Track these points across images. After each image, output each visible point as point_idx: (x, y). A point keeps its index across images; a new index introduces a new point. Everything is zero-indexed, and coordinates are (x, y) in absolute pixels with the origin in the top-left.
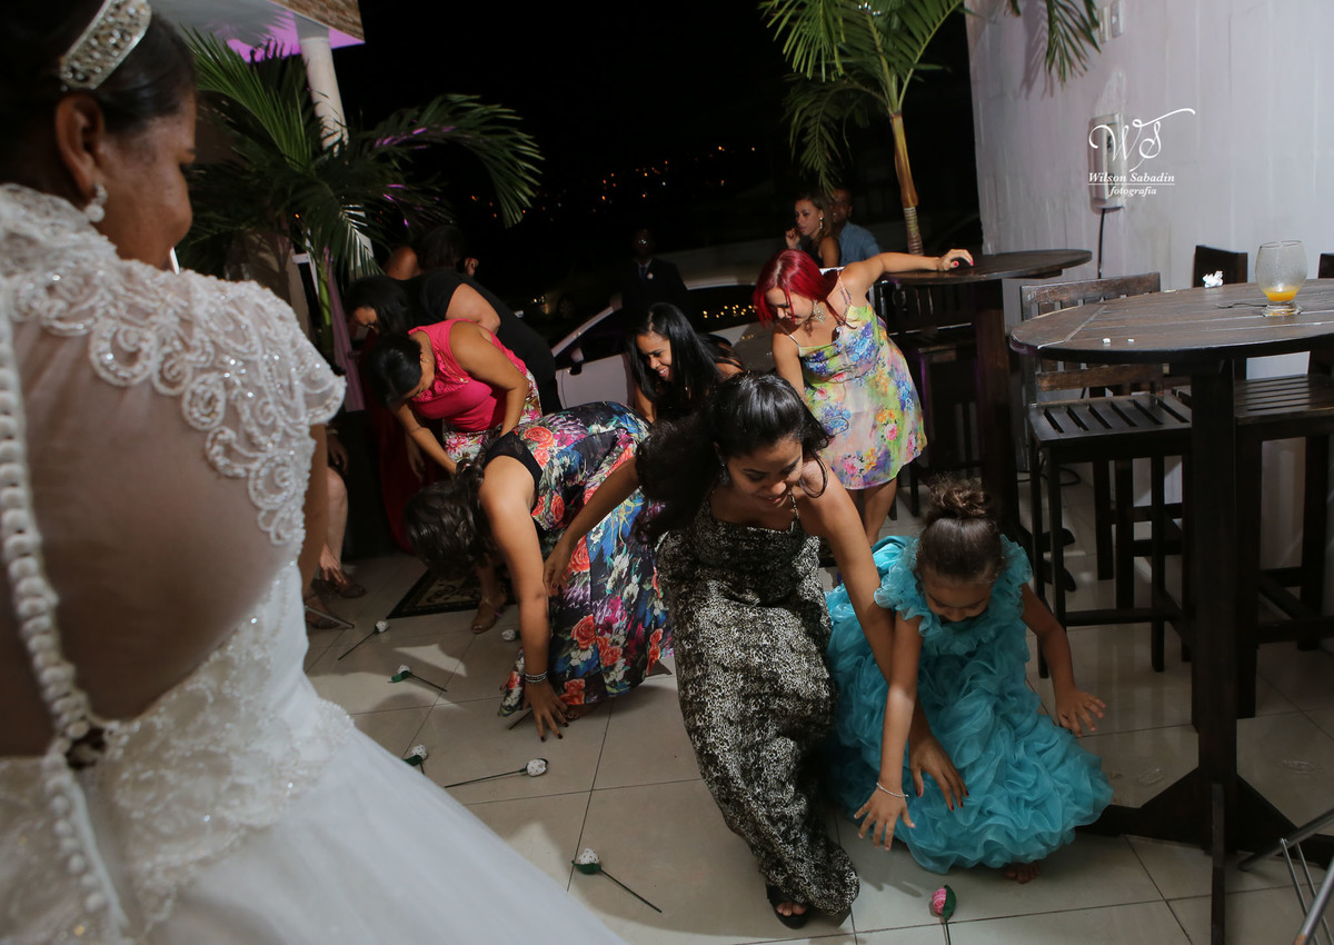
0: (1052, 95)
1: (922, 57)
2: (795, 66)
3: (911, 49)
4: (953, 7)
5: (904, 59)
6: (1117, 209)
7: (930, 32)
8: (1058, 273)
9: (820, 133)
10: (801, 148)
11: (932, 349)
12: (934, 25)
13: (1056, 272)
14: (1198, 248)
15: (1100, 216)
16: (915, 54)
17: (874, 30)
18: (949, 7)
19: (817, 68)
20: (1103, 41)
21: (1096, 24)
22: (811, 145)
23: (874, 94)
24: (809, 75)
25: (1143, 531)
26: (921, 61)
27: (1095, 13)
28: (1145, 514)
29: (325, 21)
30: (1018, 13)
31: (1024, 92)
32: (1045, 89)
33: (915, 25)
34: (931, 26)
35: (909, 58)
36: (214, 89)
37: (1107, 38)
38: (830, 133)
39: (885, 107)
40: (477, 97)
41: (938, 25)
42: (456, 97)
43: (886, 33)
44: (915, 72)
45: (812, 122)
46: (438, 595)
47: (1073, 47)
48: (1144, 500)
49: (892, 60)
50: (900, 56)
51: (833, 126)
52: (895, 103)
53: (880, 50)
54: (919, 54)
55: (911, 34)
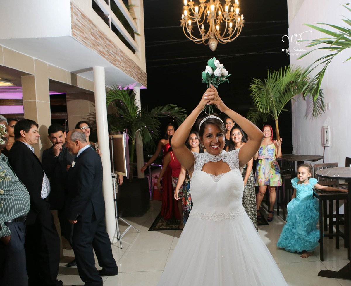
0: (312, 120)
3: (281, 106)
5: (279, 108)
6: (328, 147)
8: (317, 161)
11: (286, 175)
13: (316, 160)
14: (346, 157)
15: (324, 148)
17: (273, 101)
20: (325, 110)
21: (324, 107)
23: (271, 115)
25: (335, 219)
26: (283, 109)
27: (324, 104)
28: (335, 216)
29: (142, 84)
30: (305, 100)
32: (311, 118)
33: (282, 101)
34: (286, 101)
36: (120, 98)
37: (326, 110)
39: (274, 118)
40: (176, 105)
41: (288, 101)
42: (172, 105)
43: (276, 102)
44: (282, 111)
46: (160, 226)
47: (319, 111)
48: (335, 213)
49: (277, 108)
50: (278, 107)
52: (276, 118)
53: (274, 105)
54: (283, 107)
55: (281, 102)
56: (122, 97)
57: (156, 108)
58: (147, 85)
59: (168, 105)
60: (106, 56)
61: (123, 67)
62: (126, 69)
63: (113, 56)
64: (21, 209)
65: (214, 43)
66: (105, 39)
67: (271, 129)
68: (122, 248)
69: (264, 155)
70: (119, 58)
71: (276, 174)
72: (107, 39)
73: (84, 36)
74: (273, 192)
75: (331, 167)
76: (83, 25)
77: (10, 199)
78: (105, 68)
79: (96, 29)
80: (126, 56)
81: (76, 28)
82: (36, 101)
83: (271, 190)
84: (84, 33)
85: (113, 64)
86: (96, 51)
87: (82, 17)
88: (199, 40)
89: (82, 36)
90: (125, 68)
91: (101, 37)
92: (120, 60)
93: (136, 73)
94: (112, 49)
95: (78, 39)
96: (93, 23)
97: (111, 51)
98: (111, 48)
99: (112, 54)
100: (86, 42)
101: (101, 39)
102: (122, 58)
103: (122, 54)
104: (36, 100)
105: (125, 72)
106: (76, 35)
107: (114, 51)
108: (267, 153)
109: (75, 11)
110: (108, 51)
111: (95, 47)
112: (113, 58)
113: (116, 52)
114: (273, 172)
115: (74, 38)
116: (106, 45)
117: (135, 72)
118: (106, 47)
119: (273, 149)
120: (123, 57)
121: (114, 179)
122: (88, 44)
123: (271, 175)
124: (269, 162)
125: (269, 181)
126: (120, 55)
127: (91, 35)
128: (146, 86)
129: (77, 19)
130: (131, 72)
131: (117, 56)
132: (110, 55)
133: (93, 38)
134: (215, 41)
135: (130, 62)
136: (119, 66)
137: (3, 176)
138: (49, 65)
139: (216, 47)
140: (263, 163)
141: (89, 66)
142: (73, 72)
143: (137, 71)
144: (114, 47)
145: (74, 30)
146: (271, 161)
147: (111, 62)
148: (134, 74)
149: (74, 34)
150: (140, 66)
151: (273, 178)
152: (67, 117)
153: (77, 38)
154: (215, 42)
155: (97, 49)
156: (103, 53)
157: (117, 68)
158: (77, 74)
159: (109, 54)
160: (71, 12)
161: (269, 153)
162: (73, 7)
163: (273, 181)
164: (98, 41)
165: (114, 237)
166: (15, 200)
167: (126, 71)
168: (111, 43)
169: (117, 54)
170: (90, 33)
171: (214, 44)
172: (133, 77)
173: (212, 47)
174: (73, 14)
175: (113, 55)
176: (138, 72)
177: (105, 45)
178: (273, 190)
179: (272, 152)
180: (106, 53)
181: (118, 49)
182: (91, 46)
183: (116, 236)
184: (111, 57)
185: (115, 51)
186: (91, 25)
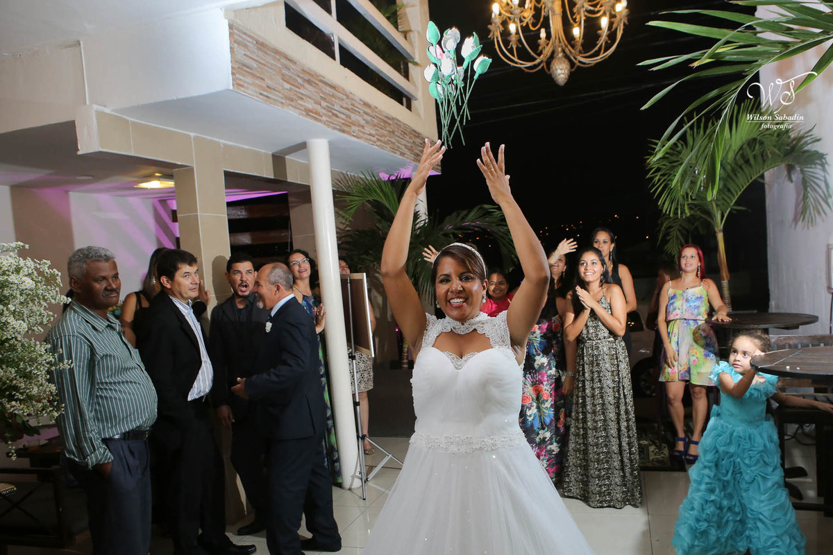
0: (808, 229)
1: (735, 202)
2: (664, 211)
3: (729, 198)
4: (753, 179)
5: (725, 203)
7: (740, 190)
8: (797, 327)
9: (677, 235)
10: (665, 241)
12: (743, 187)
16: (732, 201)
18: (751, 178)
19: (676, 213)
22: (671, 241)
23: (708, 219)
24: (671, 215)
26: (734, 205)
27: (830, 190)
30: (792, 181)
31: (793, 226)
33: (732, 187)
34: (741, 187)
35: (728, 203)
38: (682, 236)
39: (714, 227)
41: (745, 187)
44: (731, 210)
45: (672, 230)
49: (718, 203)
50: (723, 201)
51: (684, 231)
52: (719, 225)
54: (734, 201)
55: (729, 191)
56: (381, 194)
57: (454, 214)
58: (440, 168)
59: (478, 207)
60: (323, 117)
61: (370, 135)
62: (380, 138)
63: (343, 117)
64: (135, 417)
65: (561, 67)
66: (320, 84)
67: (698, 254)
68: (364, 499)
69: (678, 312)
70: (360, 119)
71: (707, 356)
72: (326, 83)
73: (264, 85)
74: (701, 398)
75: (822, 345)
76: (261, 63)
77: (111, 398)
78: (329, 142)
79: (296, 68)
80: (380, 113)
81: (243, 72)
82: (197, 215)
83: (694, 393)
84: (264, 80)
85: (343, 131)
86: (296, 110)
87: (258, 49)
88: (529, 64)
89: (260, 87)
90: (376, 136)
91: (309, 82)
92: (363, 122)
93: (409, 145)
94: (340, 103)
95: (249, 92)
96: (286, 57)
97: (337, 107)
98: (337, 101)
99: (340, 112)
100: (270, 95)
101: (311, 85)
102: (369, 118)
103: (367, 110)
104: (199, 214)
105: (377, 145)
106: (242, 86)
107: (345, 105)
108: (686, 306)
109: (241, 39)
110: (329, 107)
111: (292, 103)
112: (343, 119)
113: (350, 107)
114: (699, 352)
115: (238, 91)
116: (322, 95)
117: (404, 142)
118: (324, 99)
119: (701, 297)
120: (371, 116)
121: (354, 361)
122: (275, 100)
123: (694, 358)
124: (690, 329)
125: (689, 371)
126: (362, 112)
127: (281, 81)
128: (438, 169)
129: (245, 55)
130: (394, 143)
131: (353, 116)
132: (334, 114)
133: (287, 86)
134: (564, 62)
135: (390, 124)
136: (361, 134)
137: (51, 361)
138: (225, 145)
139: (567, 77)
140: (676, 330)
141: (299, 140)
142: (276, 153)
143: (411, 141)
144: (344, 97)
145: (237, 75)
146: (693, 326)
147: (338, 127)
148: (403, 148)
149: (237, 84)
150: (418, 130)
151: (696, 366)
152: (291, 238)
153: (246, 90)
154: (563, 64)
155: (298, 107)
156: (316, 113)
157: (355, 139)
158: (286, 155)
159: (330, 114)
160: (231, 43)
161: (690, 306)
162: (236, 31)
163: (698, 373)
164: (302, 91)
165: (353, 477)
166: (120, 399)
167: (379, 143)
168: (337, 91)
169: (354, 111)
170: (279, 78)
171: (561, 69)
172: (399, 153)
173: (559, 77)
174: (236, 45)
175: (343, 113)
176: (414, 142)
177: (321, 97)
178: (701, 393)
179: (697, 303)
180: (324, 111)
181: (358, 100)
182: (282, 103)
183: (358, 474)
184: (338, 119)
185: (347, 106)
186: (283, 60)
